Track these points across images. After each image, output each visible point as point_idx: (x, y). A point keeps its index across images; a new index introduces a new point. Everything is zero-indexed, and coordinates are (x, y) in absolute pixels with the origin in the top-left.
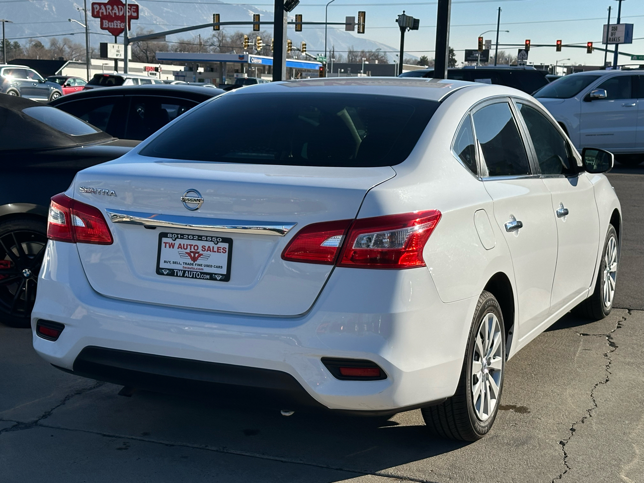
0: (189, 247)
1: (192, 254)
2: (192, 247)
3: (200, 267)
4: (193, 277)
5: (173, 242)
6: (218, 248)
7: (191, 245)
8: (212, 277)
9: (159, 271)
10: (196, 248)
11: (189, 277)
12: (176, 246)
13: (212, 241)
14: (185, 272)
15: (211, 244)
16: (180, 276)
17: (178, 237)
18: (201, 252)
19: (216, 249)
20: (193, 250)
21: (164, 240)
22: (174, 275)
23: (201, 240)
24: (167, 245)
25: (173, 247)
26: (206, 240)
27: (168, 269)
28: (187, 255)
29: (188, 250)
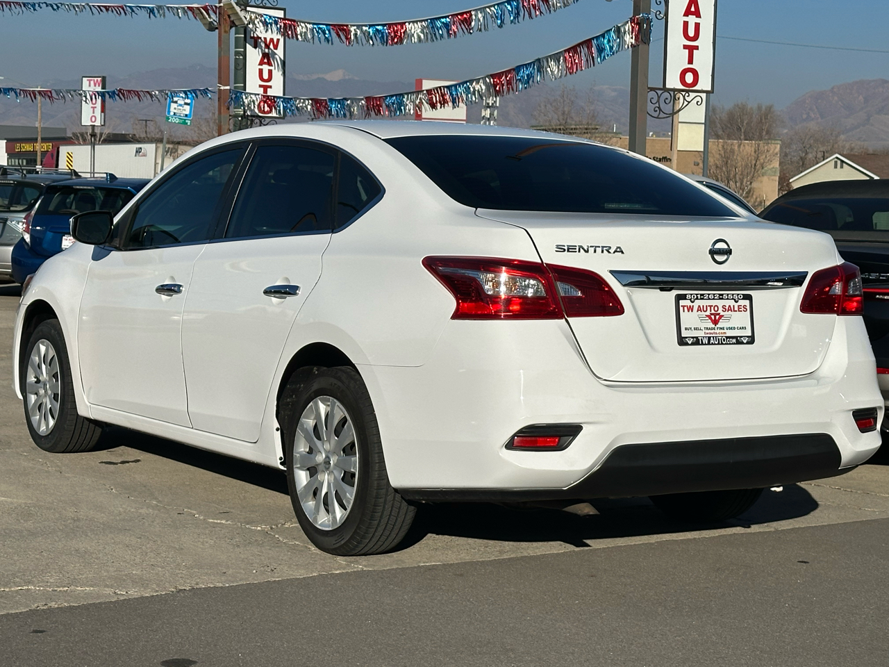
0: (709, 308)
1: (713, 317)
2: (712, 308)
3: (723, 331)
4: (719, 344)
5: (692, 304)
6: (739, 306)
7: (711, 306)
8: (738, 341)
9: (682, 341)
10: (716, 309)
11: (715, 344)
12: (695, 309)
13: (733, 299)
14: (709, 338)
15: (732, 303)
16: (705, 344)
17: (697, 299)
18: (722, 313)
19: (736, 309)
20: (713, 312)
21: (682, 302)
22: (699, 344)
23: (722, 299)
24: (686, 308)
25: (692, 311)
26: (728, 299)
27: (693, 338)
28: (707, 318)
29: (708, 313)
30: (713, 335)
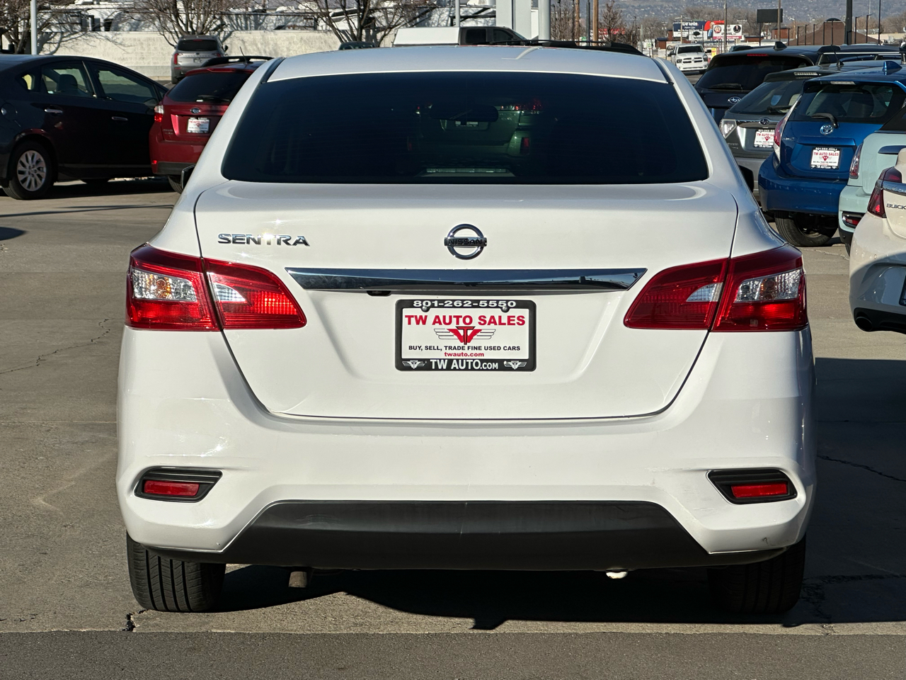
0: (454, 320)
1: (461, 332)
2: (461, 320)
3: (478, 352)
4: (467, 369)
5: (424, 314)
6: (509, 317)
7: (458, 317)
8: (502, 366)
9: (402, 365)
10: (468, 320)
11: (460, 370)
12: (430, 320)
13: (497, 307)
14: (450, 361)
15: (497, 313)
16: (442, 369)
17: (433, 306)
18: (478, 327)
19: (505, 320)
20: (461, 324)
21: (407, 312)
22: (431, 369)
23: (478, 307)
24: (413, 320)
25: (424, 323)
26: (488, 307)
27: (419, 360)
28: (451, 334)
29: (453, 326)
30: (461, 357)
